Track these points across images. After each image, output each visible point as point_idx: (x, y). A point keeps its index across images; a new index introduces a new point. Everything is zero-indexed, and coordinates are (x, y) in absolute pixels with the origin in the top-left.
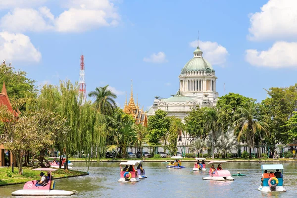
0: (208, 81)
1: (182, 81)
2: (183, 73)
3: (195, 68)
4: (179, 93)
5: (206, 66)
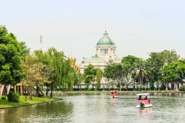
0: (112, 49)
1: (97, 49)
2: (98, 45)
3: (104, 42)
4: (96, 56)
5: (110, 41)
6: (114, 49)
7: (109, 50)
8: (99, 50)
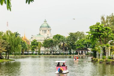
0: (49, 30)
2: (40, 28)
3: (44, 26)
4: (40, 34)
5: (48, 25)
6: (50, 30)
7: (47, 31)
8: (41, 31)
